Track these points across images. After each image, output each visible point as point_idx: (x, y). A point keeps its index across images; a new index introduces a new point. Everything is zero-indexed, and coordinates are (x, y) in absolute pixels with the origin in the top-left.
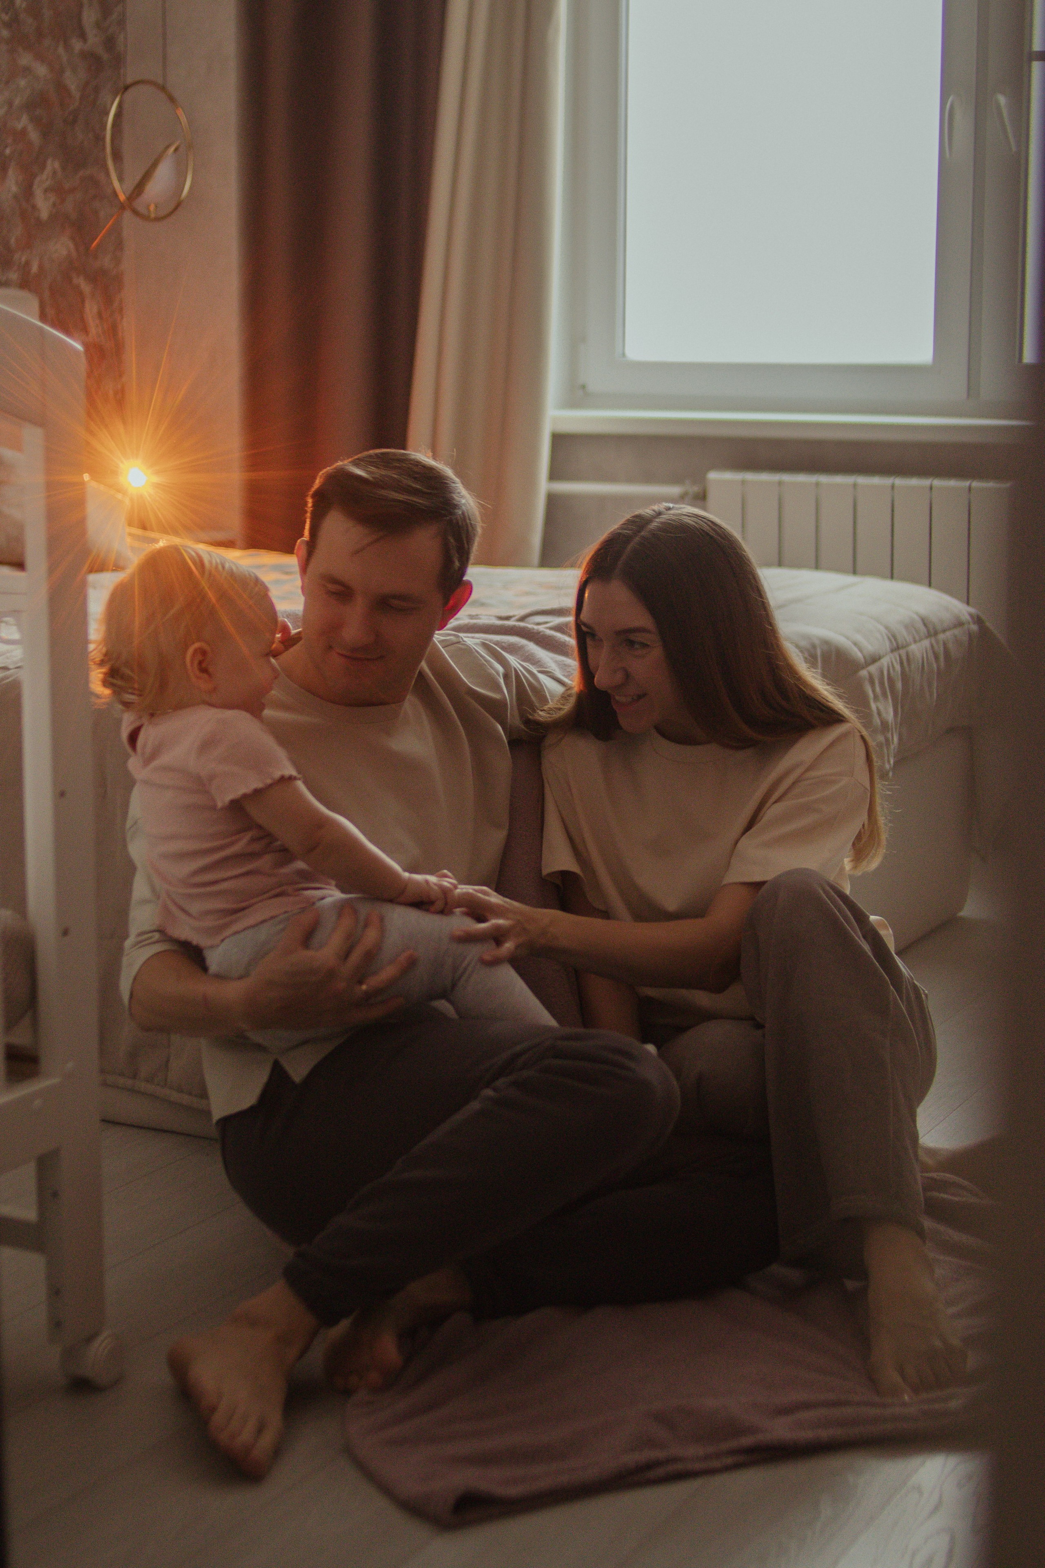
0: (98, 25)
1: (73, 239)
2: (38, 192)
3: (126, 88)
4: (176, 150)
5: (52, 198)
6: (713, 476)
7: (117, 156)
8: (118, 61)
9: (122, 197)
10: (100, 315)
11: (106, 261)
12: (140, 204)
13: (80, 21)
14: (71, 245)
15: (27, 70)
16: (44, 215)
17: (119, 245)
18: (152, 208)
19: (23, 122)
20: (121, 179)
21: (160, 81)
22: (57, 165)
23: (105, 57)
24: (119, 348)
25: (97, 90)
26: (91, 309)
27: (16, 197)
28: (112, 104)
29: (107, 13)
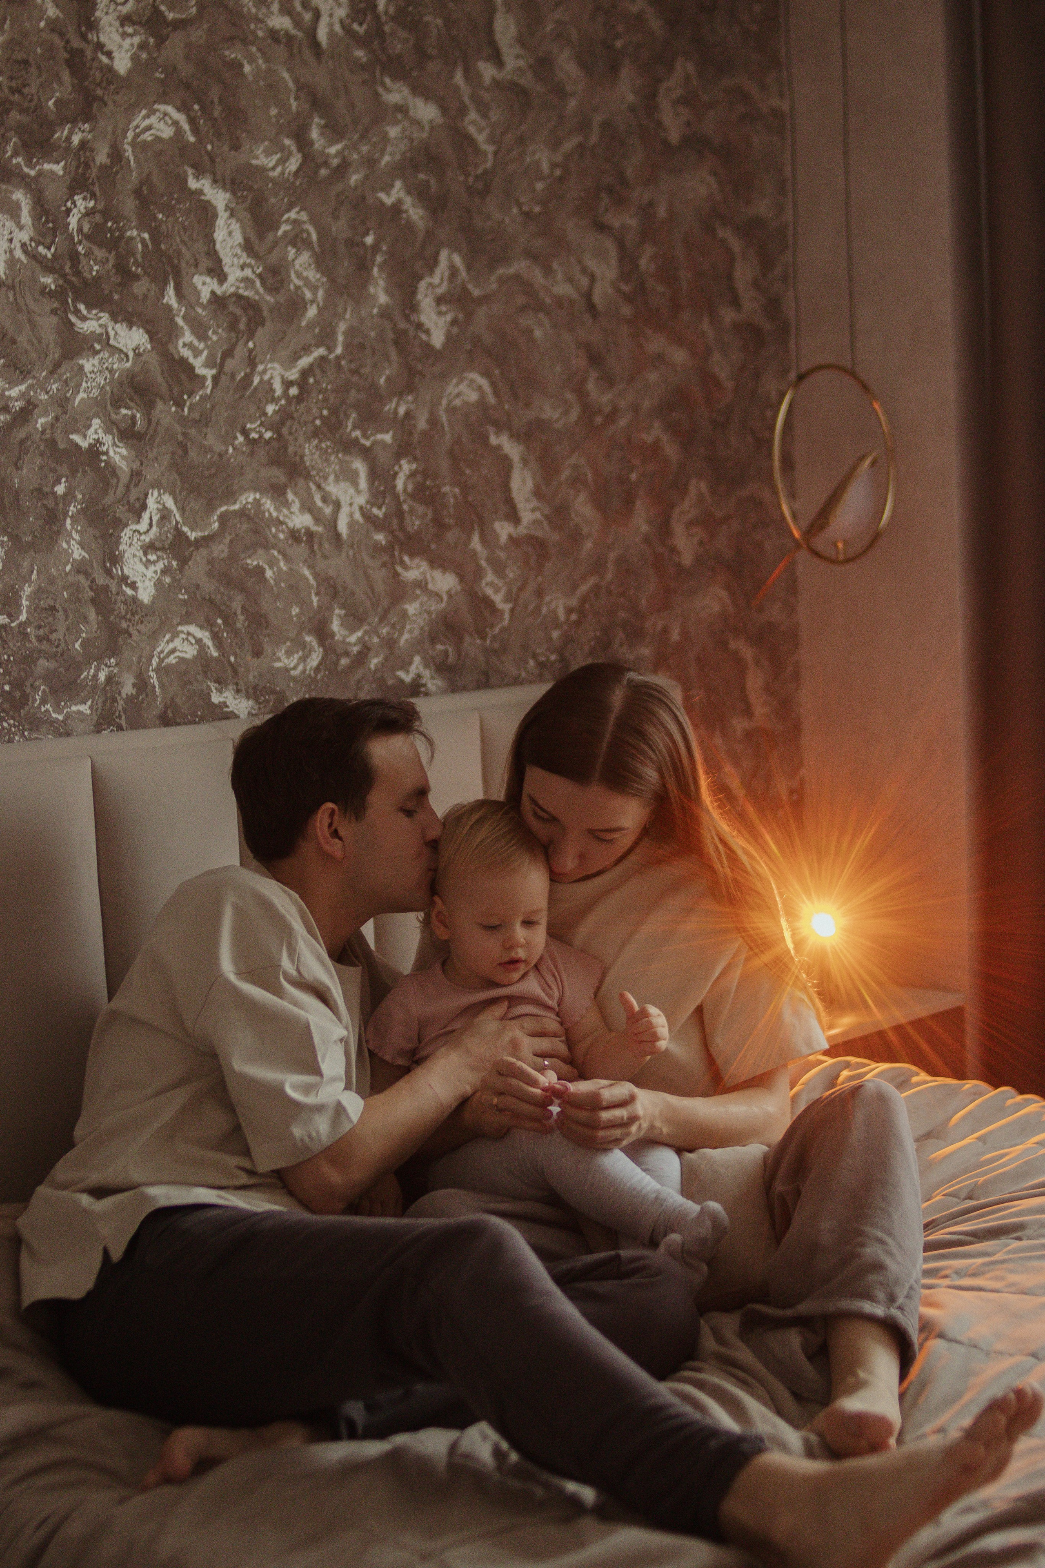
0: (756, 284)
1: (727, 587)
2: (678, 528)
3: (801, 378)
4: (873, 464)
5: (699, 533)
7: (788, 463)
8: (786, 332)
9: (796, 531)
10: (768, 687)
11: (775, 613)
12: (822, 541)
13: (729, 278)
14: (724, 594)
15: (659, 359)
16: (687, 559)
17: (793, 589)
18: (840, 546)
19: (655, 432)
20: (792, 496)
21: (848, 365)
22: (703, 486)
23: (767, 326)
24: (796, 729)
25: (757, 375)
26: (755, 681)
27: (647, 540)
28: (782, 396)
29: (767, 263)
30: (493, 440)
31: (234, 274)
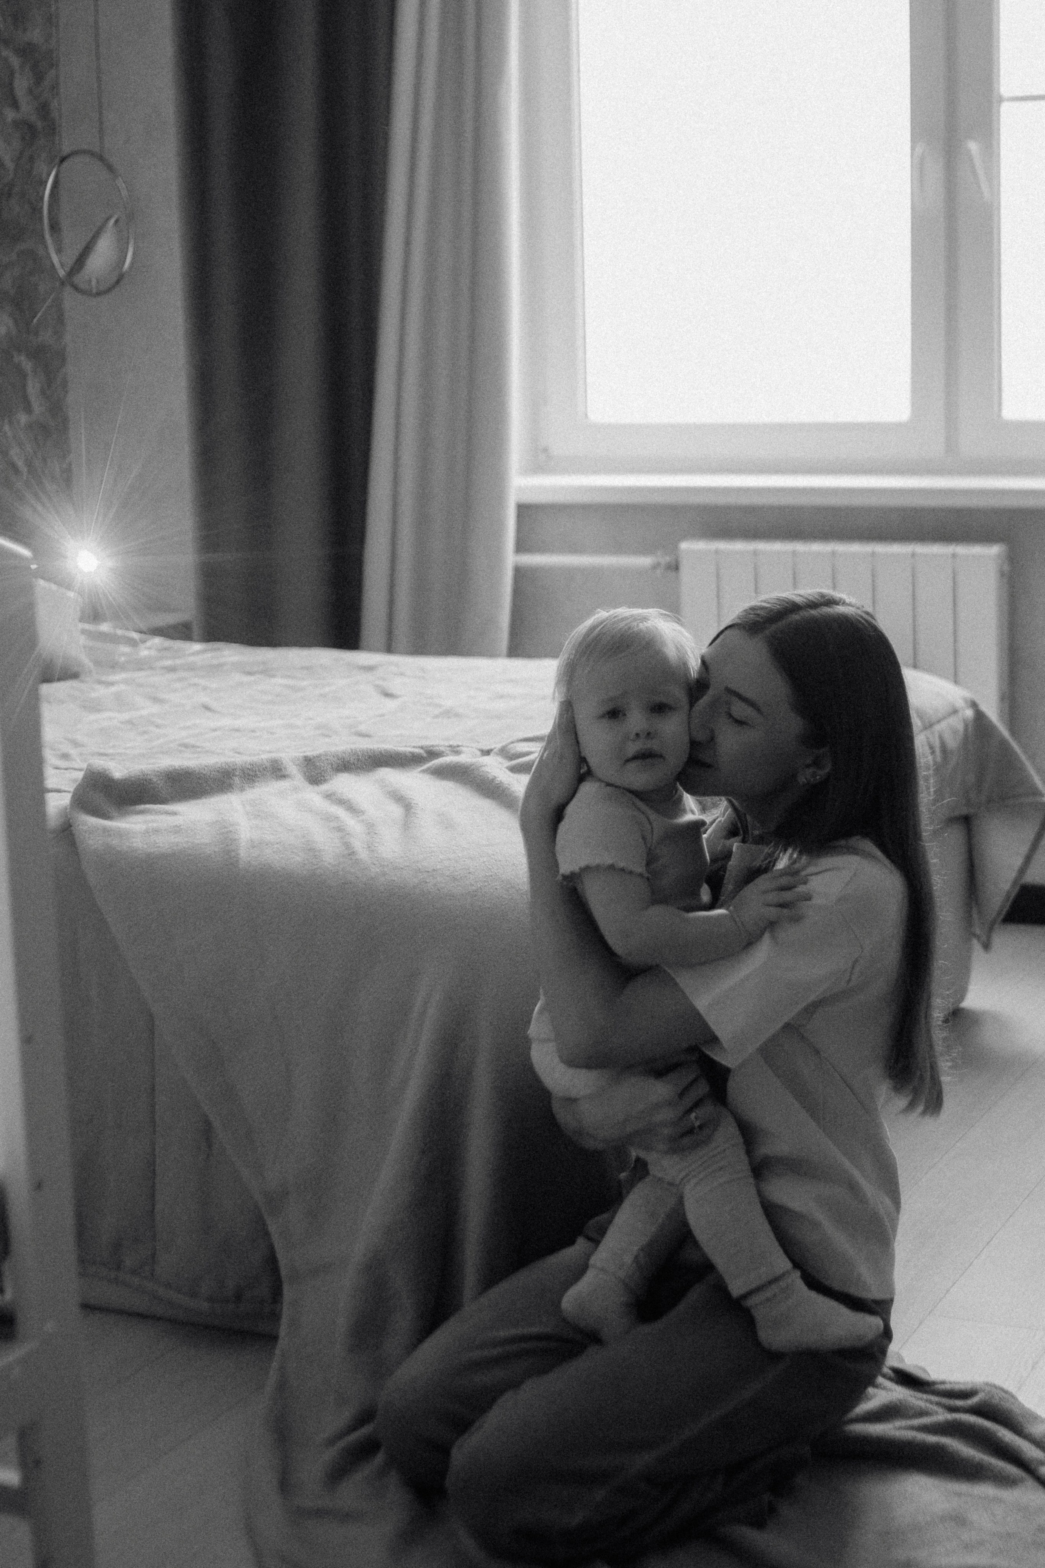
0: (30, 91)
1: (12, 316)
3: (63, 160)
4: (117, 221)
6: (684, 546)
7: (55, 227)
8: (52, 129)
9: (62, 273)
10: (43, 392)
11: (46, 337)
12: (80, 279)
13: (12, 90)
14: (11, 323)
17: (60, 319)
18: (94, 283)
20: (59, 251)
21: (97, 149)
23: (39, 124)
24: (64, 425)
25: (31, 159)
26: (33, 387)
28: (49, 175)
29: (39, 78)
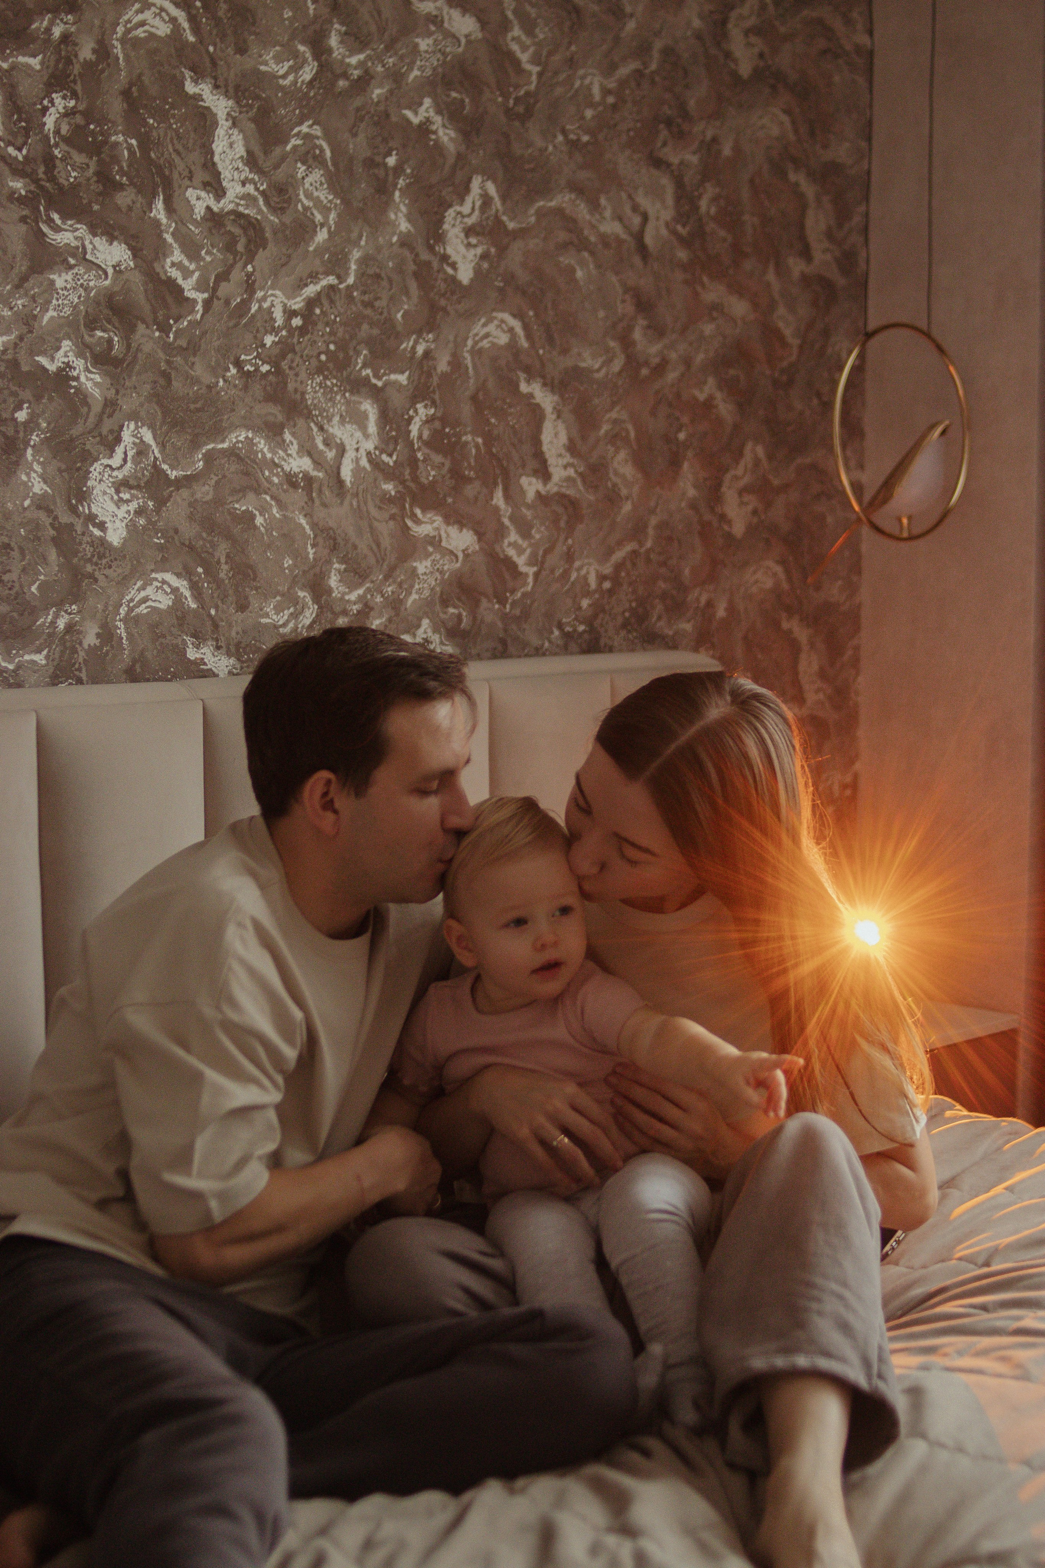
0: (830, 235)
1: (782, 562)
2: (730, 495)
3: (869, 336)
4: (944, 433)
5: (752, 501)
7: (851, 429)
8: (859, 288)
9: (858, 506)
10: (823, 673)
11: (834, 591)
12: (885, 515)
13: (802, 226)
14: (781, 570)
15: (716, 308)
16: (738, 529)
17: (856, 568)
18: (905, 521)
19: (709, 389)
21: (924, 323)
22: (760, 451)
23: (841, 281)
24: (852, 719)
25: (826, 333)
26: (809, 665)
27: (693, 506)
29: (842, 214)
30: (524, 388)
31: (234, 190)
